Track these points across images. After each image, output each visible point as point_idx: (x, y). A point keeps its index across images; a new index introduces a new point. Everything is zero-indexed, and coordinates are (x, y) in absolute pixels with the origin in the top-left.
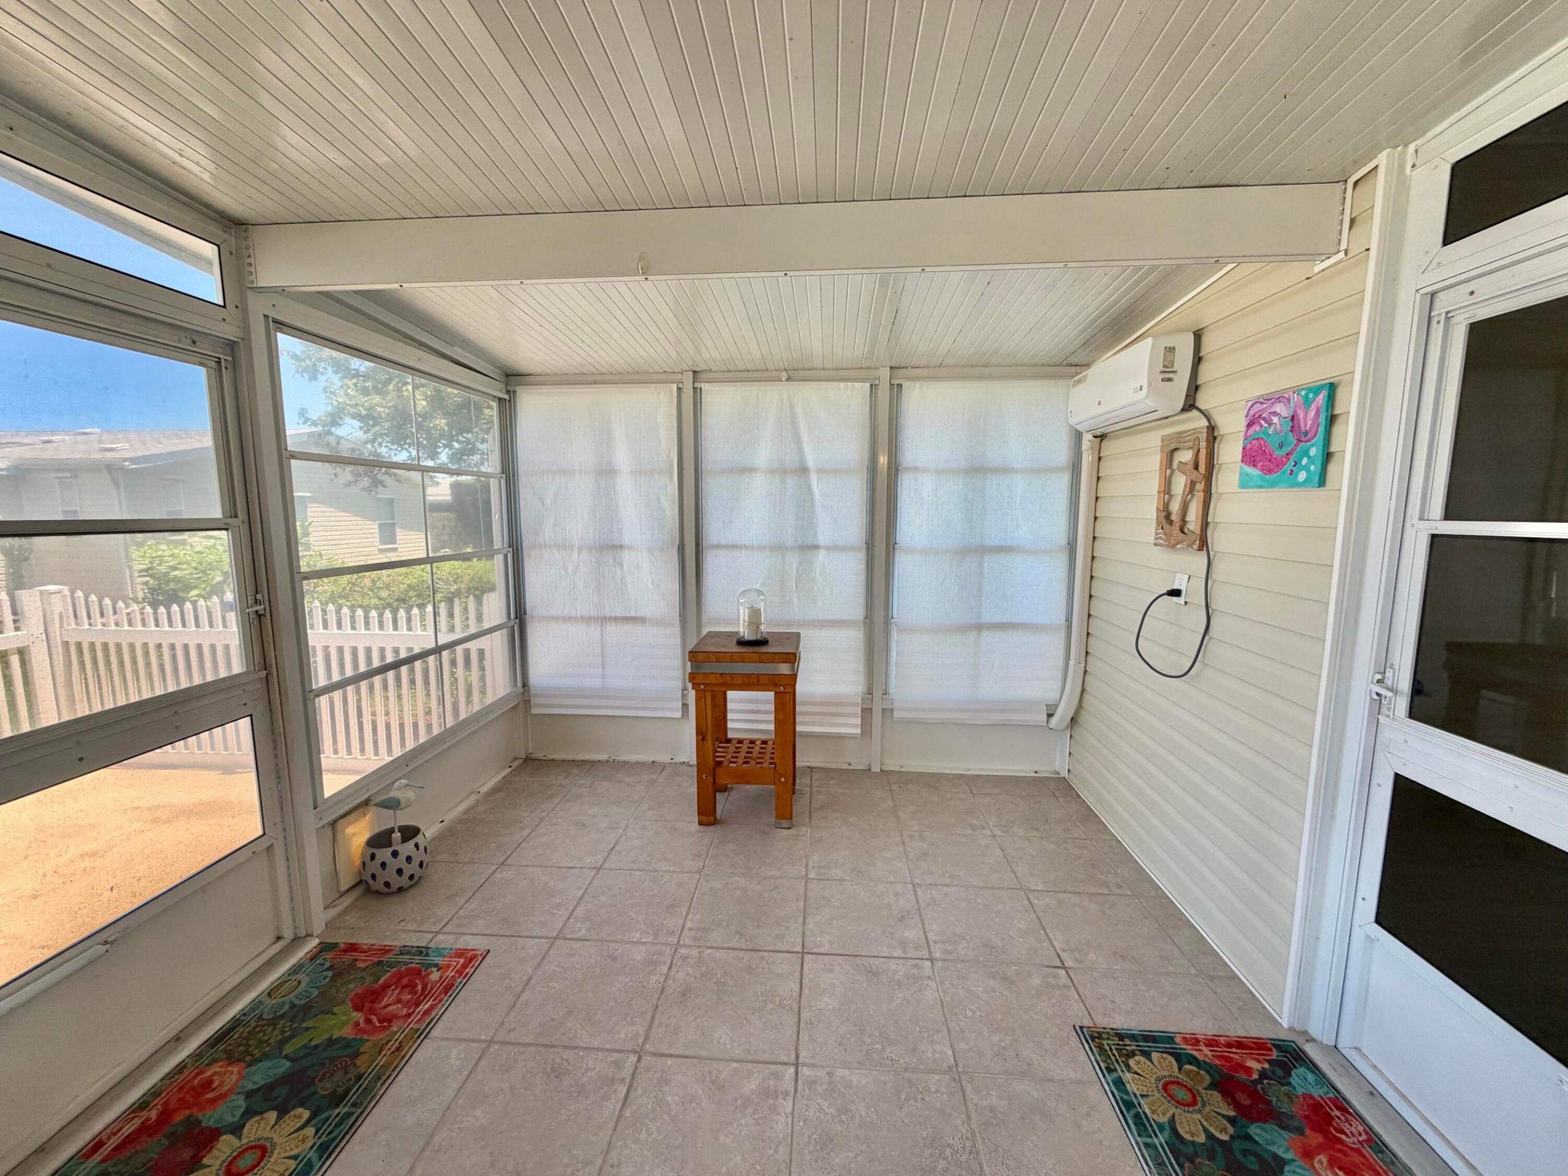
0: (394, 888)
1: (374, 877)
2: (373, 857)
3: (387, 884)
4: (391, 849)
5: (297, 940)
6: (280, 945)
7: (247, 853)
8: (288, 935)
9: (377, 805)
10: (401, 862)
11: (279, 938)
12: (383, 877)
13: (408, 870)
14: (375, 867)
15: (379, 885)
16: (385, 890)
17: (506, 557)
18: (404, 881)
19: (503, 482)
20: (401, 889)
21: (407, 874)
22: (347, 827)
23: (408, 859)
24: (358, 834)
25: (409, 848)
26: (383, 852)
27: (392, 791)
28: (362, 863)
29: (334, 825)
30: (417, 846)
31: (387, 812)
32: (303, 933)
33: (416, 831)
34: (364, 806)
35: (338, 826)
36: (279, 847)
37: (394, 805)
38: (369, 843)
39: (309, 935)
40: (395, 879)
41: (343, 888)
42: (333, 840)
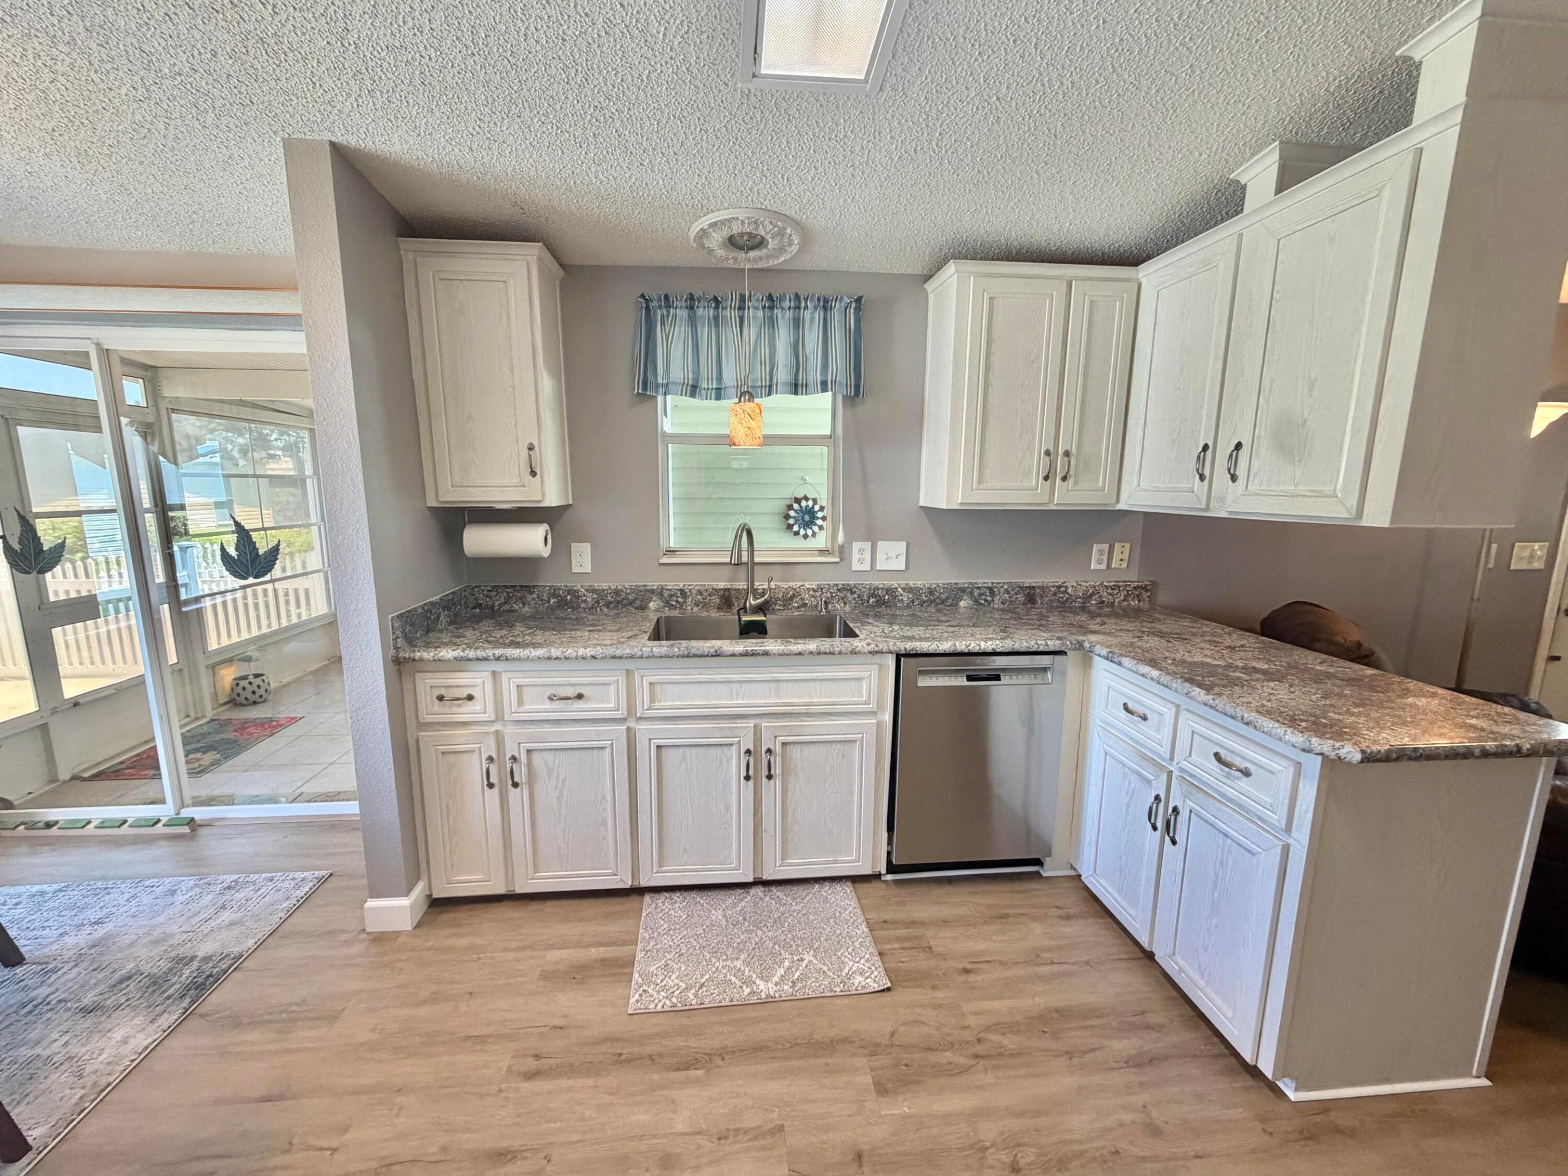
0: (251, 702)
1: (238, 695)
2: (237, 685)
3: (246, 699)
4: (247, 681)
5: (197, 719)
6: (188, 719)
8: (193, 714)
9: (238, 660)
10: (253, 688)
11: (188, 716)
12: (243, 695)
13: (259, 692)
14: (239, 690)
15: (241, 700)
16: (245, 702)
17: (319, 528)
18: (256, 698)
19: (315, 481)
20: (255, 703)
21: (258, 694)
22: (222, 669)
23: (259, 687)
24: (228, 675)
25: (258, 681)
26: (244, 683)
27: (248, 654)
28: (232, 689)
29: (213, 667)
30: (263, 681)
31: (245, 665)
32: (199, 715)
33: (262, 675)
34: (230, 661)
35: (217, 667)
36: (186, 671)
37: (248, 660)
38: (235, 679)
39: (204, 717)
40: (250, 696)
41: (221, 702)
42: (214, 675)
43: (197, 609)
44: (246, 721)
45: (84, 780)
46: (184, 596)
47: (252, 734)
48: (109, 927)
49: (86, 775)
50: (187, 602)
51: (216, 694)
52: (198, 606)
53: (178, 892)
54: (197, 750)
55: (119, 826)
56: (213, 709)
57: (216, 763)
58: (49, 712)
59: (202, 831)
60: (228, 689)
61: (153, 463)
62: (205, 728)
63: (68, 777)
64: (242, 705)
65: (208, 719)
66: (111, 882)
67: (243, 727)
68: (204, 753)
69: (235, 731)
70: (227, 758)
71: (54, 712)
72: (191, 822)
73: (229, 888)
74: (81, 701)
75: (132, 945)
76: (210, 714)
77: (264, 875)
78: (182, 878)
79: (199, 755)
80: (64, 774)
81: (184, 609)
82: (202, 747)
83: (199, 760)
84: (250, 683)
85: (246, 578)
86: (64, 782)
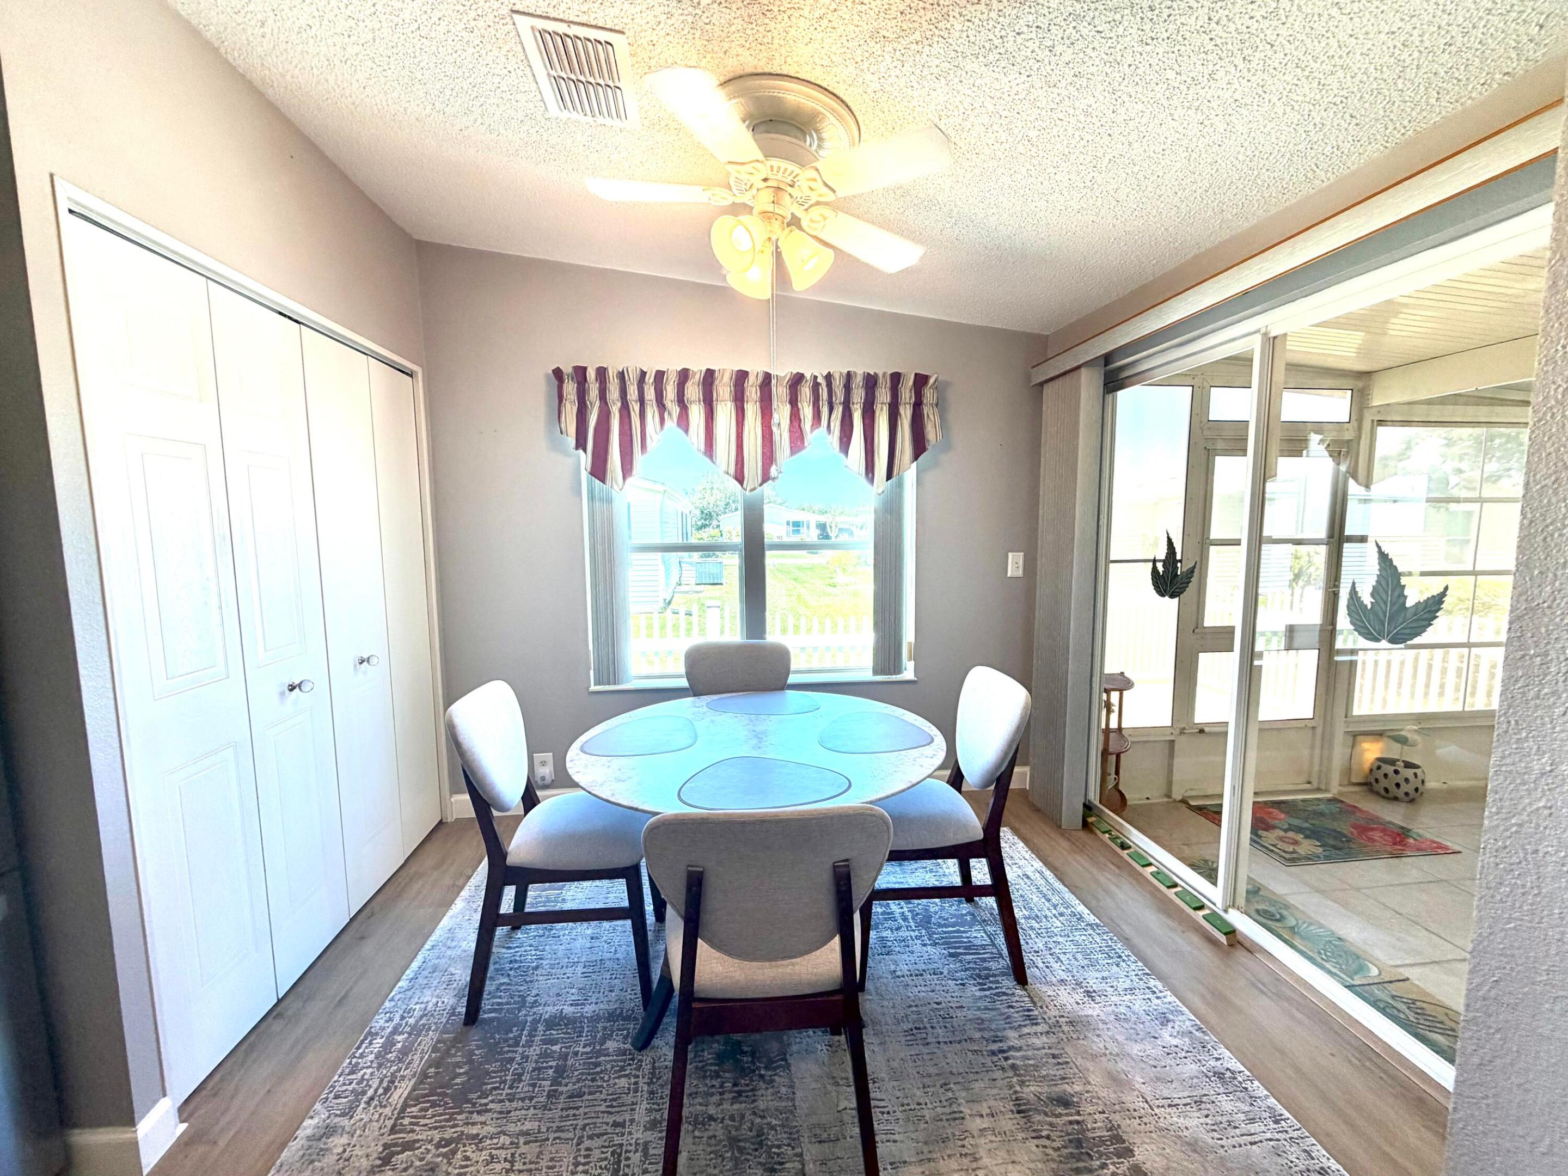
0: (1390, 795)
1: (1377, 781)
2: (1379, 768)
3: (1386, 789)
4: (1394, 768)
5: (1319, 790)
6: (1308, 786)
7: (1302, 724)
8: (1315, 785)
9: (1389, 737)
10: (1399, 779)
11: (1309, 783)
12: (1383, 782)
13: (1405, 787)
14: (1379, 775)
15: (1379, 787)
16: (1383, 792)
18: (1399, 793)
20: (1396, 799)
21: (1403, 790)
22: (1364, 741)
23: (1407, 780)
24: (1371, 751)
25: (1409, 773)
26: (1389, 769)
27: (1403, 733)
28: (1371, 770)
29: (1355, 737)
30: (1416, 775)
31: (1397, 746)
32: (1323, 788)
33: (1417, 767)
34: (1379, 735)
35: (1360, 738)
36: (1319, 731)
37: (1403, 741)
38: (1379, 759)
39: (1327, 791)
40: (1393, 789)
41: (1354, 780)
42: (1353, 746)
43: (1351, 662)
44: (1375, 819)
45: (1191, 808)
46: (1339, 645)
47: (1374, 841)
48: (1092, 1010)
49: (1192, 803)
50: (1340, 652)
51: (1349, 769)
52: (1354, 658)
53: (1170, 1025)
54: (1299, 830)
55: (1169, 887)
56: (1340, 785)
57: (1311, 859)
58: (1178, 731)
59: (1241, 955)
60: (1367, 766)
61: (1340, 485)
62: (1322, 807)
63: (1179, 798)
64: (1378, 794)
65: (1329, 795)
66: (1126, 953)
67: (1367, 827)
68: (1307, 837)
69: (1355, 827)
70: (1328, 859)
71: (1182, 731)
72: (1231, 933)
73: (1220, 1075)
74: (1207, 729)
75: (1094, 1057)
76: (1335, 789)
77: (1272, 1101)
78: (1184, 1009)
79: (1300, 837)
80: (1177, 795)
81: (1337, 658)
82: (1307, 829)
83: (1296, 843)
84: (1396, 772)
85: (1378, 640)
86: (1175, 801)
